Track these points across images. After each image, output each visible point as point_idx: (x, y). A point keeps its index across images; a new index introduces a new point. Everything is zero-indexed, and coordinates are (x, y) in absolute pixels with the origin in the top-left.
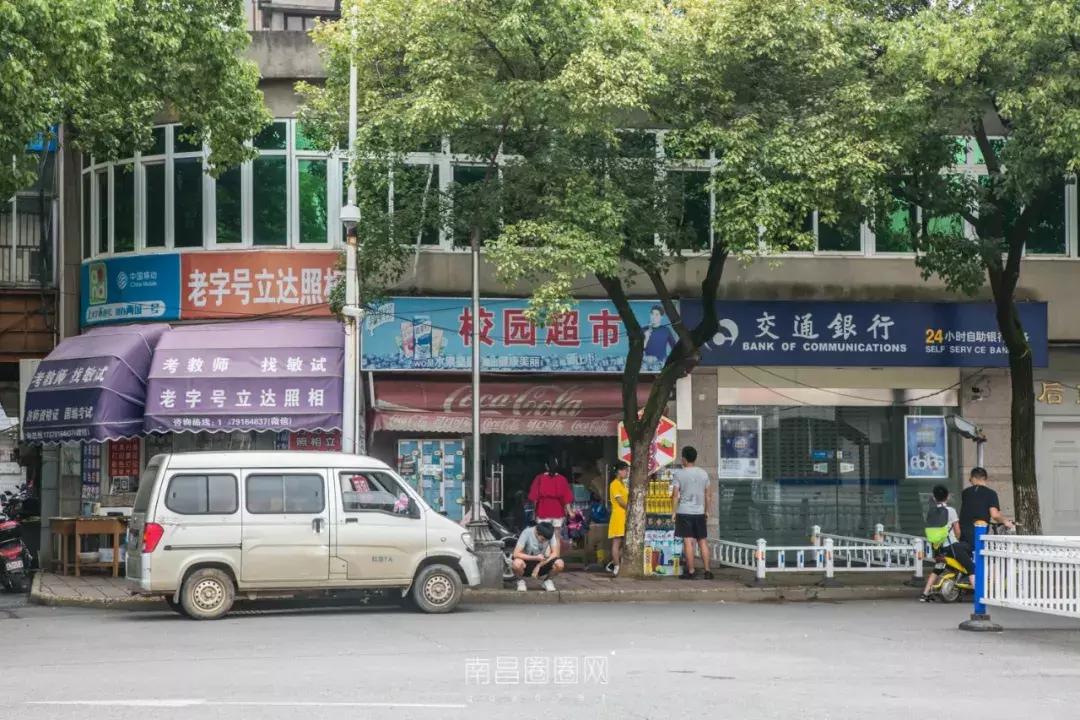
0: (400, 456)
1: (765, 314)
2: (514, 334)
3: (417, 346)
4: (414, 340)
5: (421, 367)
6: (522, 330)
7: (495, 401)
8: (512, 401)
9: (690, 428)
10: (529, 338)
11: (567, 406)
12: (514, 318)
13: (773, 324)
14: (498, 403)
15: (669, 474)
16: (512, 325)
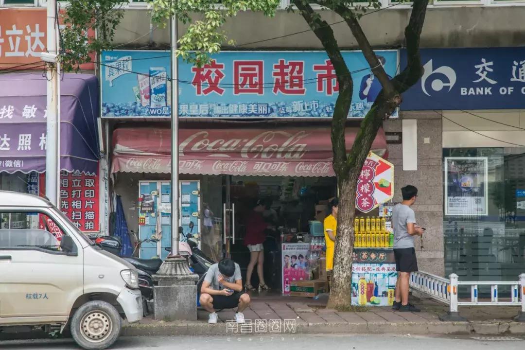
0: (140, 196)
1: (483, 60)
2: (243, 84)
3: (153, 95)
4: (150, 90)
5: (156, 115)
6: (251, 80)
7: (226, 145)
8: (243, 145)
9: (416, 169)
10: (257, 88)
11: (292, 149)
12: (243, 69)
13: (491, 70)
14: (229, 146)
15: (387, 211)
16: (242, 75)
